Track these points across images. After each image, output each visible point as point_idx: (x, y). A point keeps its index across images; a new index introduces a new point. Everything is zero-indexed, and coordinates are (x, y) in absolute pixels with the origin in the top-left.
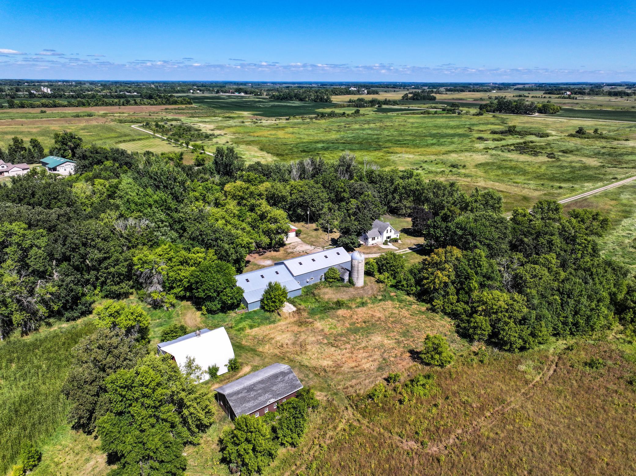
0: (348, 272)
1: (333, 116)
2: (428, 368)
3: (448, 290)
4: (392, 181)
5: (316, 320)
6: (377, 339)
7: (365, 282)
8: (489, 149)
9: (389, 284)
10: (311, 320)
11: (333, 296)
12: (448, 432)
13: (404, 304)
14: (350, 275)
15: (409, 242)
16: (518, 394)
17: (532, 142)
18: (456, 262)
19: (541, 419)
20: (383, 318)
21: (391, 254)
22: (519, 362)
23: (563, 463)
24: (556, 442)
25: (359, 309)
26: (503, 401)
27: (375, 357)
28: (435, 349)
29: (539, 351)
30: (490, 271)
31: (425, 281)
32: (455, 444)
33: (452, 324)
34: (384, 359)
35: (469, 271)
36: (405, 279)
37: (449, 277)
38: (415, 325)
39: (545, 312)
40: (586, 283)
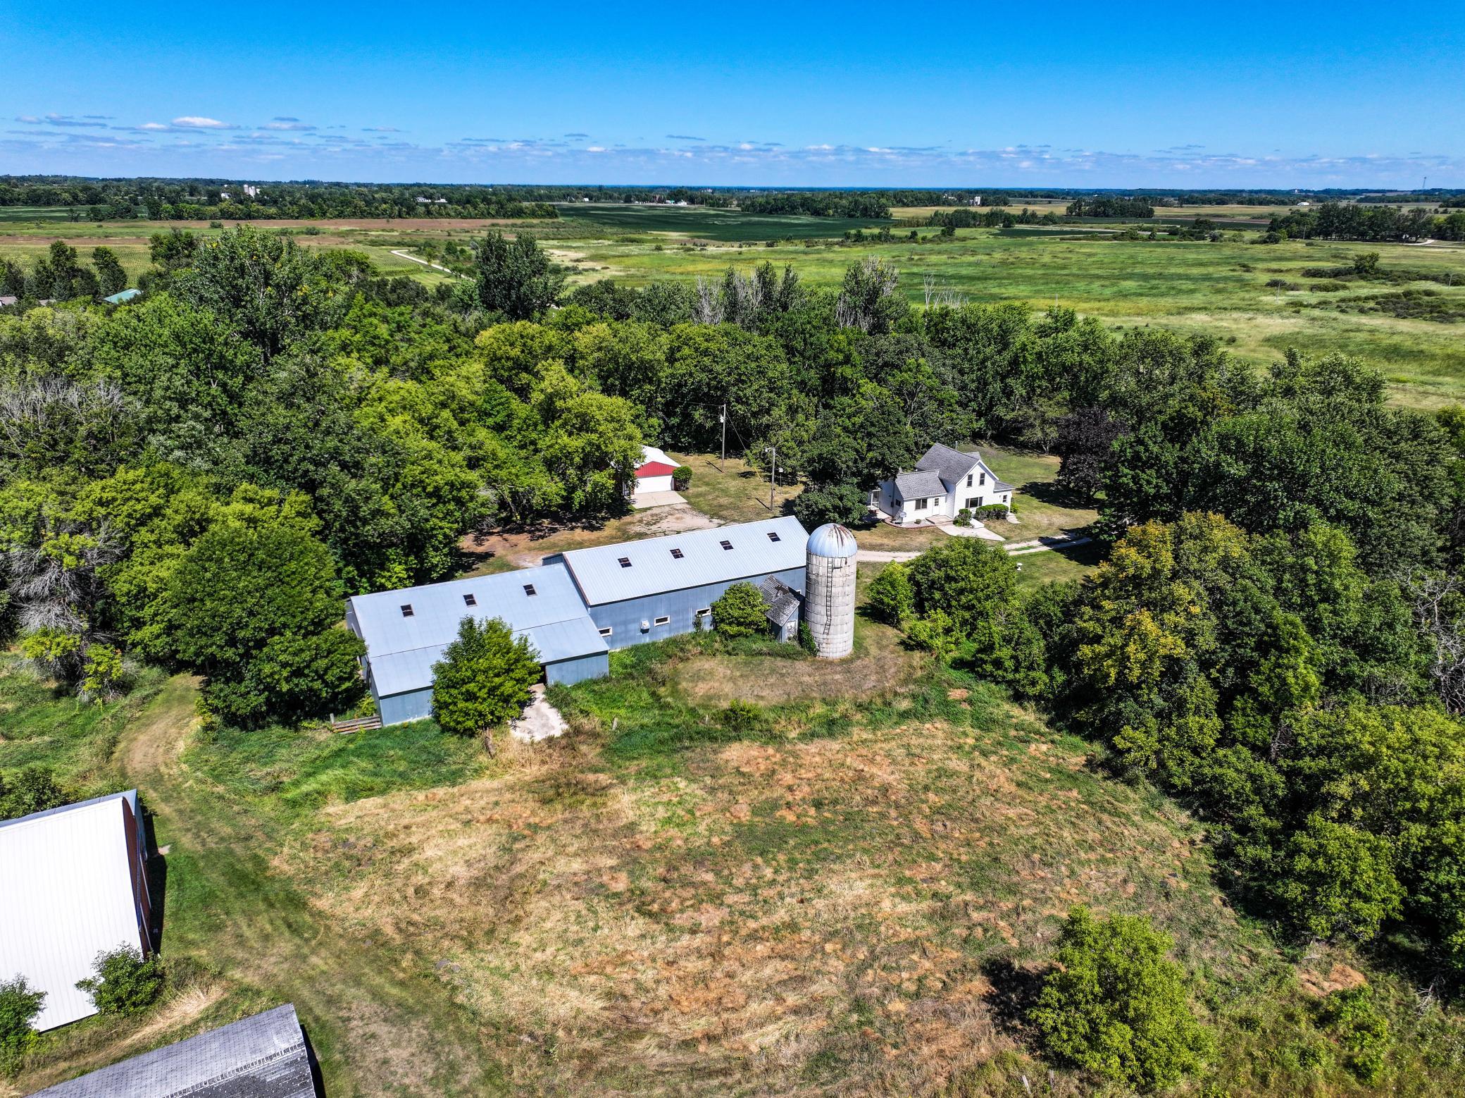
0: (797, 603)
1: (886, 241)
2: (1067, 1083)
3: (1183, 691)
4: (1003, 340)
5: (623, 782)
6: (850, 887)
7: (858, 643)
8: (1301, 305)
9: (948, 657)
10: (603, 778)
11: (728, 688)
13: (996, 735)
14: (803, 615)
15: (1045, 522)
17: (1429, 293)
18: (1223, 580)
21: (967, 547)
25: (813, 748)
27: (818, 988)
30: (1376, 621)
31: (1086, 651)
33: (1198, 837)
35: (1279, 615)
36: (1007, 640)
38: (1033, 830)
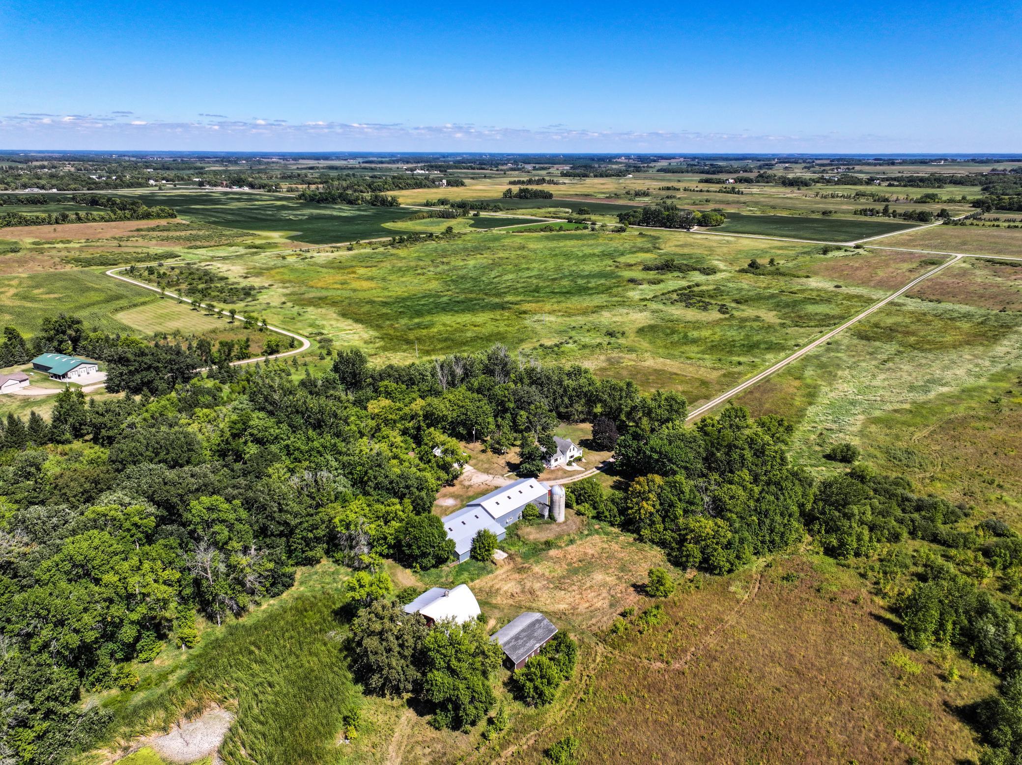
0: (548, 508)
2: (654, 599)
3: (654, 519)
5: (532, 565)
6: (599, 577)
7: (566, 516)
8: (647, 299)
9: (591, 516)
10: (527, 565)
11: (539, 536)
12: (685, 651)
13: (611, 536)
15: (594, 459)
16: (733, 613)
17: (697, 285)
18: (659, 491)
19: (753, 631)
20: (596, 555)
22: (729, 584)
23: (773, 661)
24: (766, 647)
25: (570, 548)
26: (722, 620)
27: (604, 595)
28: (659, 581)
29: (744, 572)
31: (630, 511)
32: (692, 659)
33: (663, 553)
34: (612, 596)
35: (672, 498)
36: (607, 510)
37: (654, 506)
38: (629, 558)
39: (746, 534)
40: (778, 499)
